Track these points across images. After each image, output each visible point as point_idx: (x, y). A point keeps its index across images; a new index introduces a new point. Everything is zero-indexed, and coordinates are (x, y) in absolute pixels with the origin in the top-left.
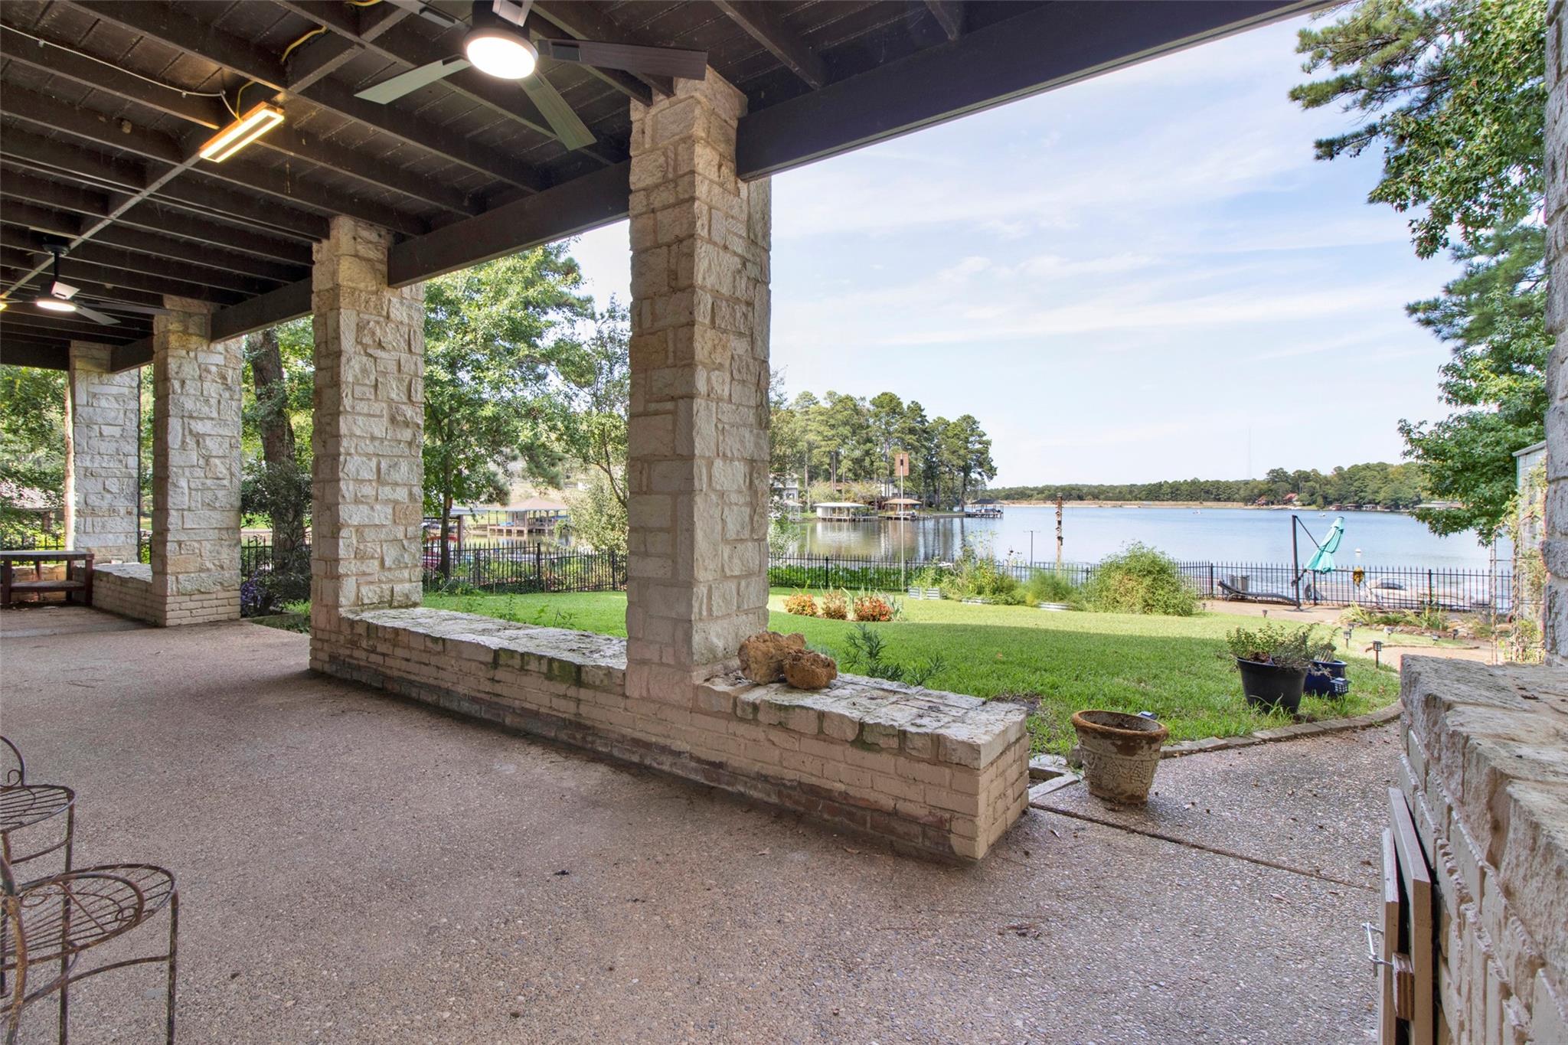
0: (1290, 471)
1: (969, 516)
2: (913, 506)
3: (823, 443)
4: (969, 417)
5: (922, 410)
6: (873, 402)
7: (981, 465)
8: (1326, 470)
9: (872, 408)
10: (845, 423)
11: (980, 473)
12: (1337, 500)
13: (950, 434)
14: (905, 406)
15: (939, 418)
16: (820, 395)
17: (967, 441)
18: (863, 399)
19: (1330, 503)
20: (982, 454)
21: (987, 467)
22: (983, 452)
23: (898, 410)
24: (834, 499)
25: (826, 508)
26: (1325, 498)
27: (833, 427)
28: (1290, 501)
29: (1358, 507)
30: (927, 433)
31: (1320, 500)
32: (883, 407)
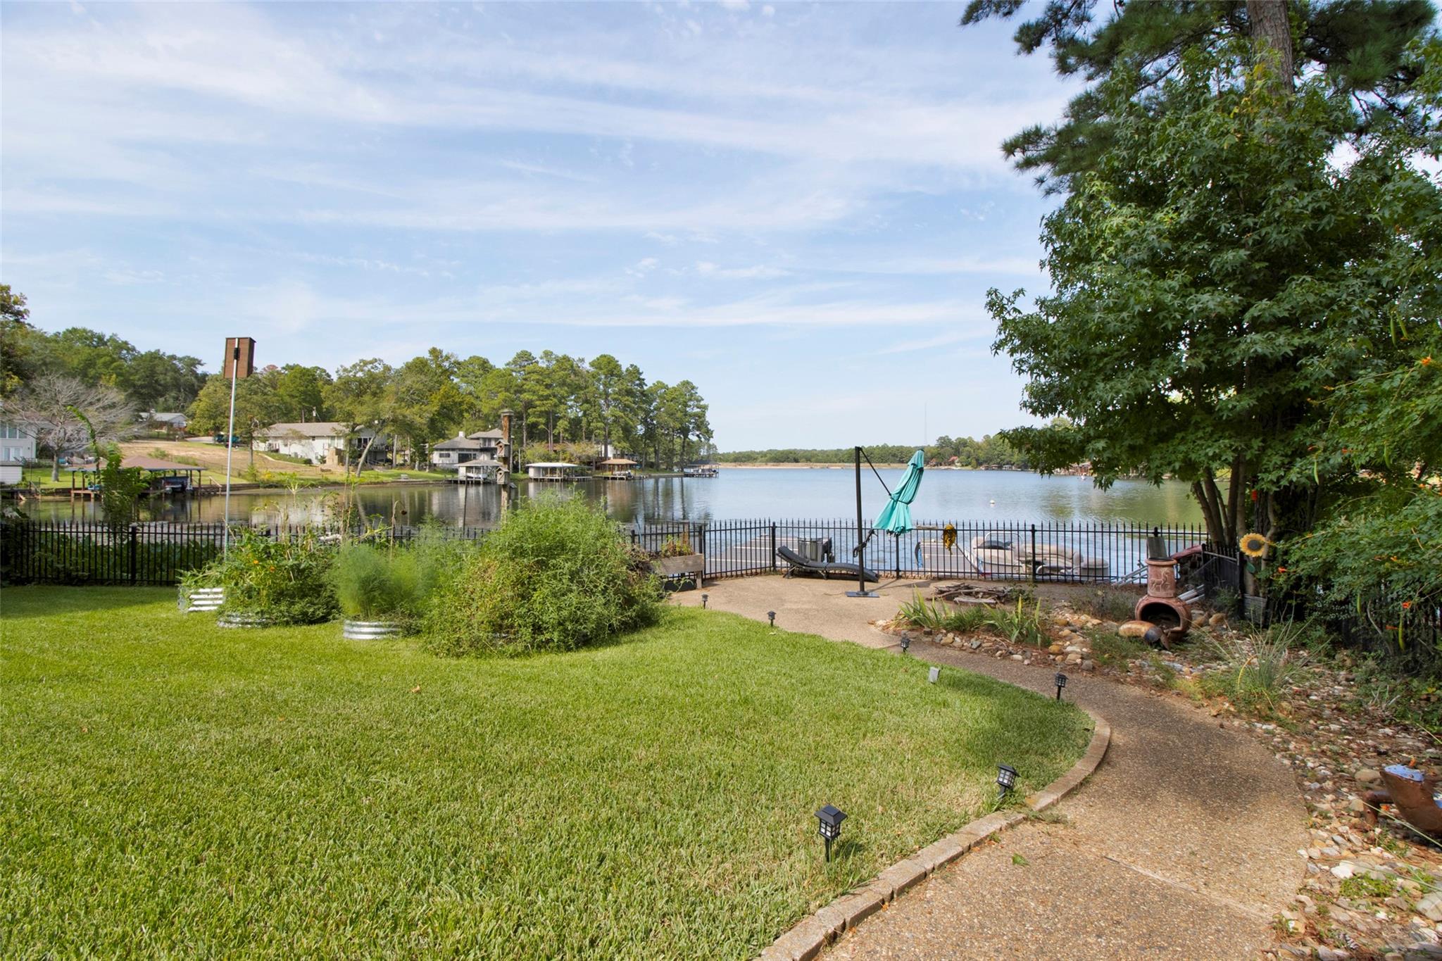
0: (953, 438)
1: (687, 475)
2: (631, 466)
3: (538, 403)
4: (688, 383)
5: (641, 374)
6: (592, 364)
7: (698, 428)
8: (978, 438)
9: (592, 369)
10: (563, 384)
11: (698, 436)
12: (986, 462)
13: (668, 397)
14: (624, 369)
15: (658, 382)
16: (537, 354)
17: (686, 405)
18: (582, 360)
19: (981, 464)
20: (700, 417)
21: (704, 430)
22: (701, 416)
23: (615, 372)
24: (550, 460)
25: (538, 469)
26: (977, 460)
27: (548, 386)
28: (952, 463)
29: (1000, 467)
30: (646, 397)
31: (974, 462)
32: (601, 369)
